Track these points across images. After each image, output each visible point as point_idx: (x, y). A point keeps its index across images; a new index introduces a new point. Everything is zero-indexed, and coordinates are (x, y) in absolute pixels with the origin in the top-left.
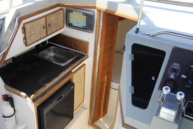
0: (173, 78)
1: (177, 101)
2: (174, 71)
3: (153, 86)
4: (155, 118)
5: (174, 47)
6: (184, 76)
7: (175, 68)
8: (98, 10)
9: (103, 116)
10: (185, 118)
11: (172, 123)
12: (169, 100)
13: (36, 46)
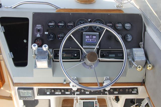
0: (40, 36)
1: (45, 52)
2: (39, 31)
3: (27, 47)
4: (35, 70)
5: (33, 13)
6: (46, 33)
7: (39, 28)
10: (55, 62)
11: (48, 68)
12: (40, 53)
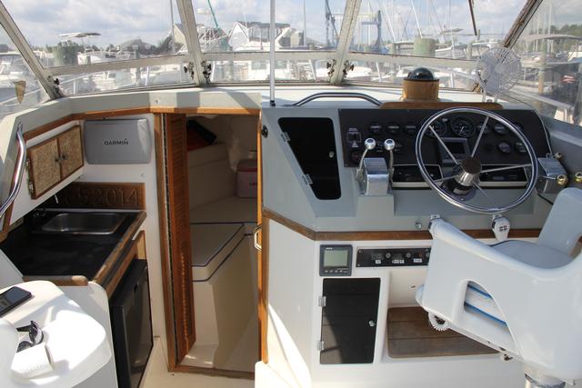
0: (357, 146)
2: (355, 137)
5: (339, 110)
7: (354, 134)
8: (155, 113)
9: (189, 349)
11: (386, 196)
13: (25, 216)
